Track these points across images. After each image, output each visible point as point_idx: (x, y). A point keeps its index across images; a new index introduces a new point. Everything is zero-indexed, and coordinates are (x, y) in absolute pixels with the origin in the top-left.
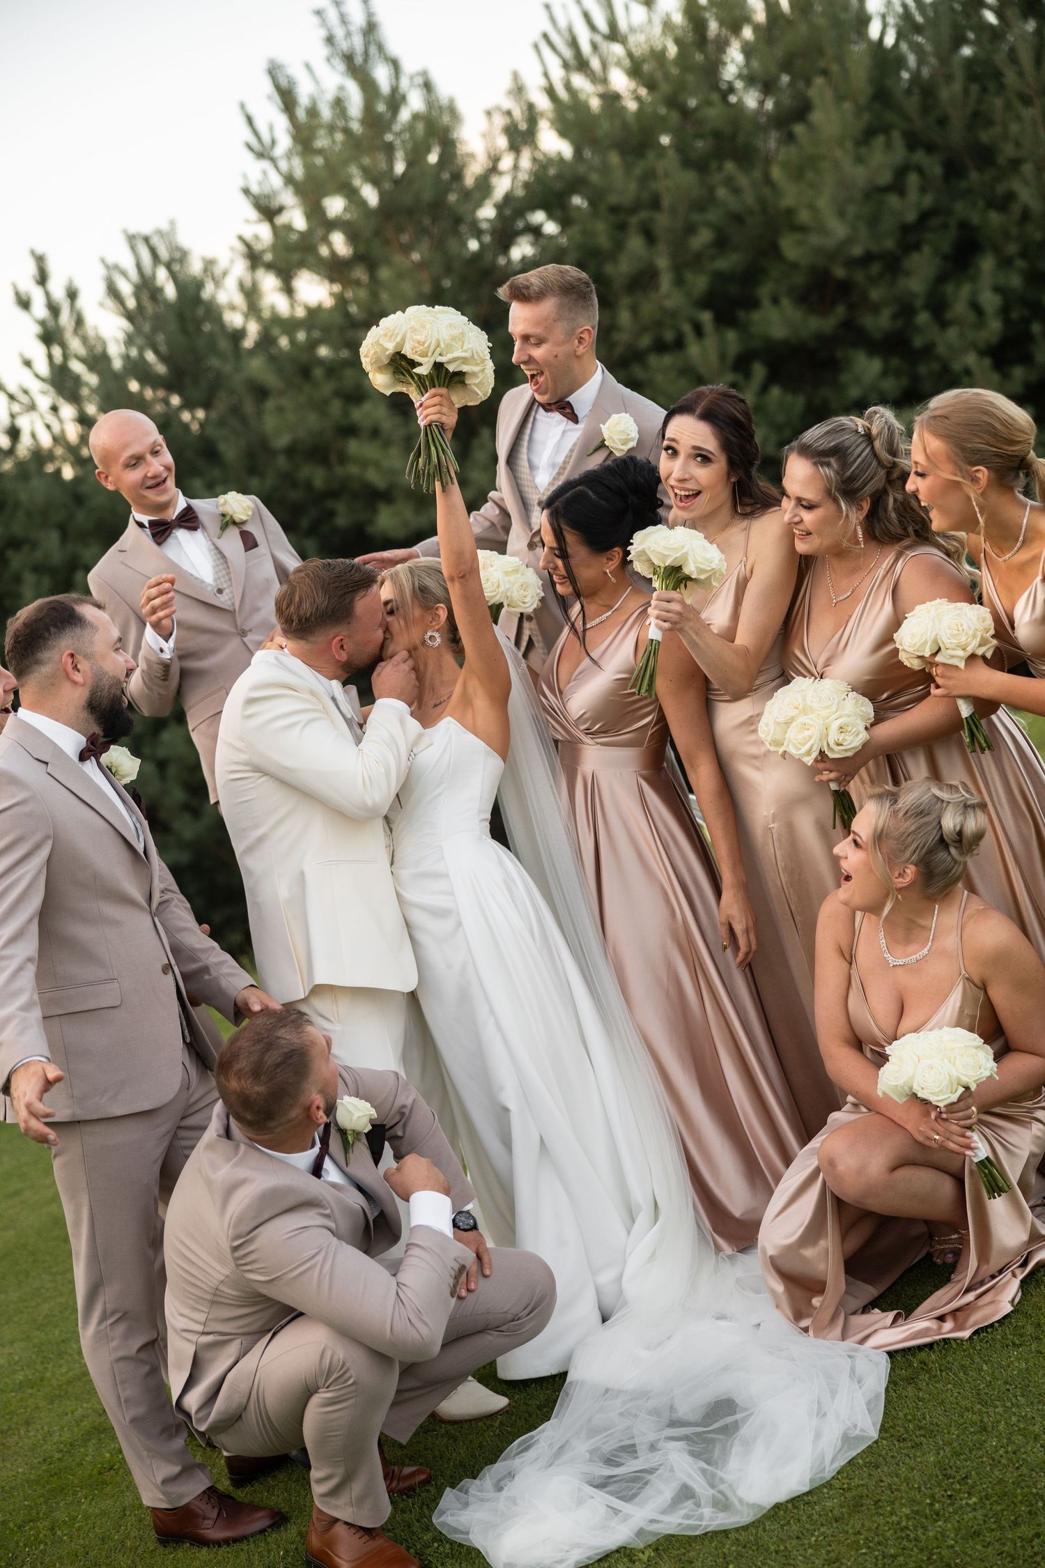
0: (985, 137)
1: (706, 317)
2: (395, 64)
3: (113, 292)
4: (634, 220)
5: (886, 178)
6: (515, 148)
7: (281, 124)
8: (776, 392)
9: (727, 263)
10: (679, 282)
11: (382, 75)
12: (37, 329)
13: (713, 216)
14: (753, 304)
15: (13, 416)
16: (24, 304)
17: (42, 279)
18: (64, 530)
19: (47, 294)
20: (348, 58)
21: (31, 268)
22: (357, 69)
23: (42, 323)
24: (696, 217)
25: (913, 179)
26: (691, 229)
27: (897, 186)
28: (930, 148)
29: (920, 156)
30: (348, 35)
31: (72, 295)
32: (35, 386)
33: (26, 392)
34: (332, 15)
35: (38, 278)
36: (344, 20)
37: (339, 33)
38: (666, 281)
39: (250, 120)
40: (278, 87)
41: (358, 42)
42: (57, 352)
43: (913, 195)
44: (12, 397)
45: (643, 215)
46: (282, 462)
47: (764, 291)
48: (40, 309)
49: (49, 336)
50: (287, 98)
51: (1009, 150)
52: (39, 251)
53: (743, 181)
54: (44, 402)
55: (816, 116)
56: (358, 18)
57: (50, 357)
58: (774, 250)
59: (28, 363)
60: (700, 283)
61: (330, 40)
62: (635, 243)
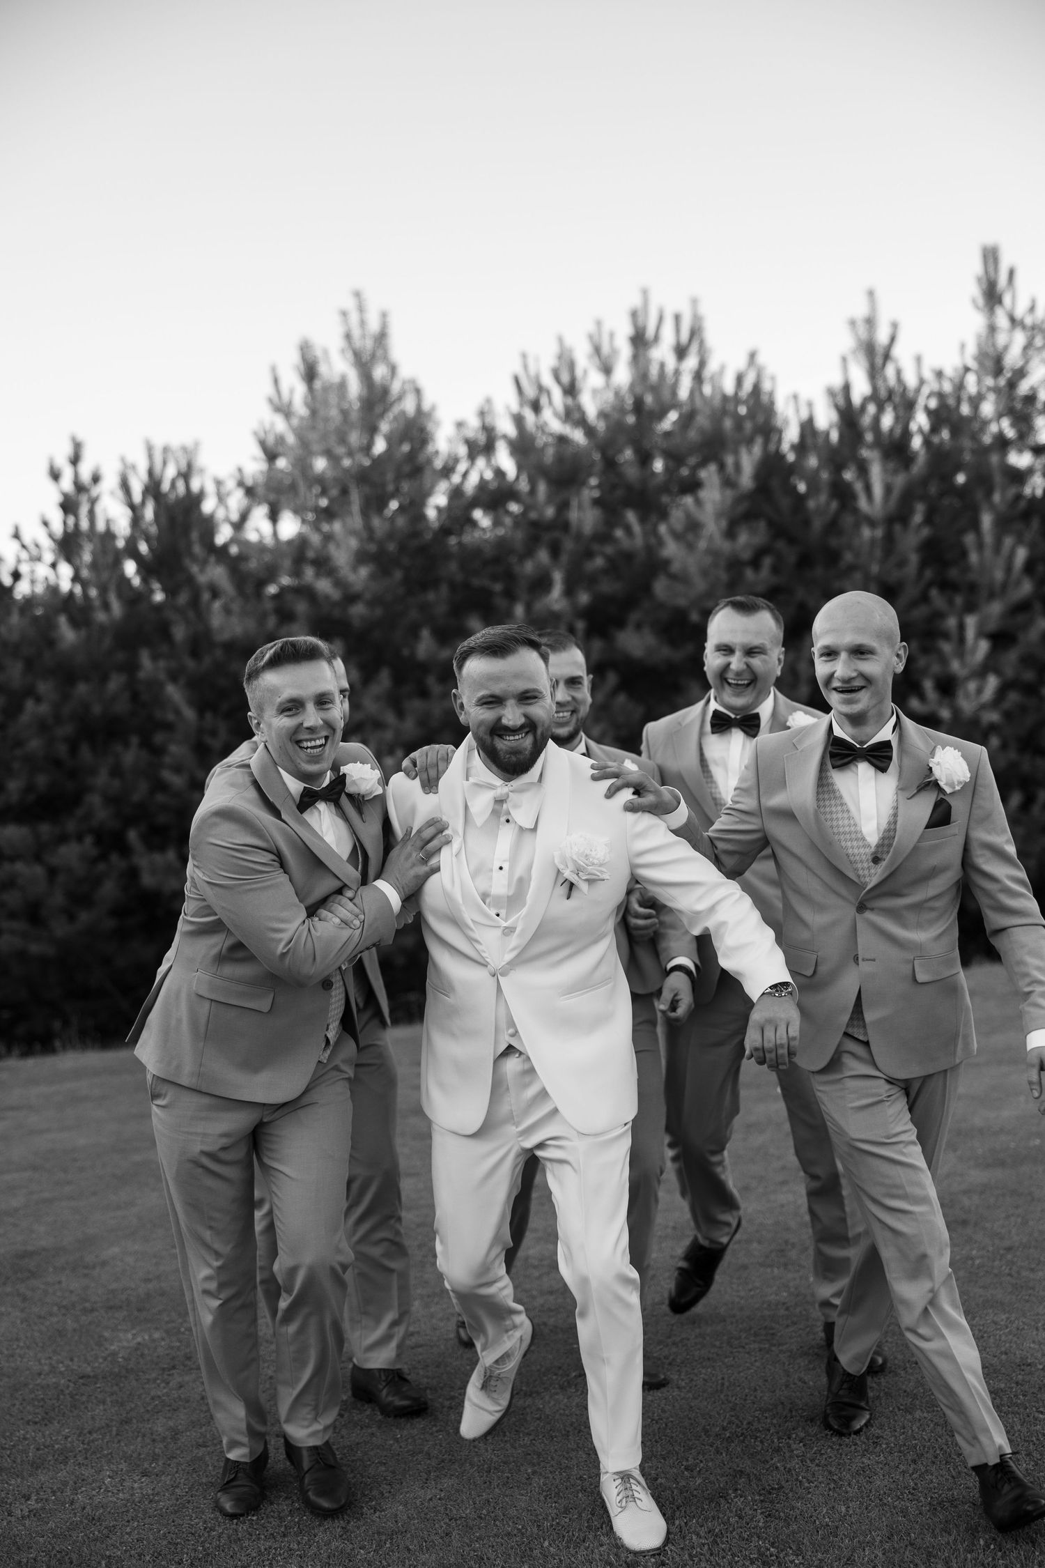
0: (834, 542)
1: (580, 625)
2: (393, 369)
3: (125, 486)
4: (547, 537)
5: (746, 555)
6: (472, 457)
7: (300, 389)
8: (622, 699)
9: (608, 587)
10: (569, 592)
11: (379, 372)
12: (58, 498)
13: (609, 550)
14: (620, 624)
15: (19, 561)
16: (55, 475)
17: (75, 460)
18: (29, 664)
19: (76, 475)
20: (357, 355)
21: (68, 450)
22: (363, 365)
23: (66, 496)
24: (596, 547)
25: (767, 562)
26: (589, 555)
27: (755, 563)
28: (792, 541)
29: (781, 545)
30: (363, 336)
31: (96, 479)
32: (46, 543)
33: (37, 546)
34: (354, 318)
35: (73, 458)
36: (363, 323)
37: (356, 333)
38: (557, 591)
39: (276, 381)
40: (304, 358)
41: (369, 344)
42: (71, 520)
43: (765, 572)
44: (24, 546)
45: (556, 534)
46: (219, 653)
47: (634, 616)
48: (67, 484)
49: (68, 506)
50: (310, 373)
51: (848, 557)
52: (81, 437)
53: (637, 528)
54: (49, 557)
55: (704, 494)
56: (374, 325)
57: (65, 523)
58: (647, 589)
59: (46, 524)
60: (584, 598)
61: (348, 337)
62: (543, 556)
